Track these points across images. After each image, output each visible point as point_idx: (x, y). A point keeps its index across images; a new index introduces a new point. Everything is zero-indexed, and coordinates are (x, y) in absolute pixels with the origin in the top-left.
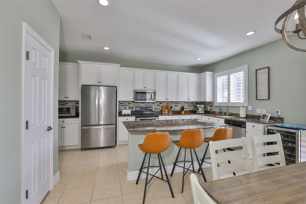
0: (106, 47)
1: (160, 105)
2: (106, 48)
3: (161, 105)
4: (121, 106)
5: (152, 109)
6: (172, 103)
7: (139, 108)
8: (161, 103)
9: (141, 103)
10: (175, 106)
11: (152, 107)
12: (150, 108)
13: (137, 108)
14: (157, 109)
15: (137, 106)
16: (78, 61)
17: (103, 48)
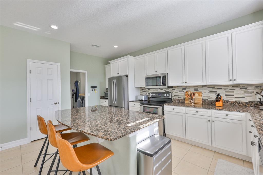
0: (115, 45)
1: (183, 90)
2: (116, 47)
3: (185, 91)
4: (143, 92)
5: (169, 96)
6: (204, 88)
7: (154, 95)
8: (185, 89)
9: (159, 88)
10: (210, 92)
11: (169, 94)
12: (167, 94)
13: (153, 94)
14: (179, 97)
15: (156, 92)
16: (110, 62)
17: (113, 46)
